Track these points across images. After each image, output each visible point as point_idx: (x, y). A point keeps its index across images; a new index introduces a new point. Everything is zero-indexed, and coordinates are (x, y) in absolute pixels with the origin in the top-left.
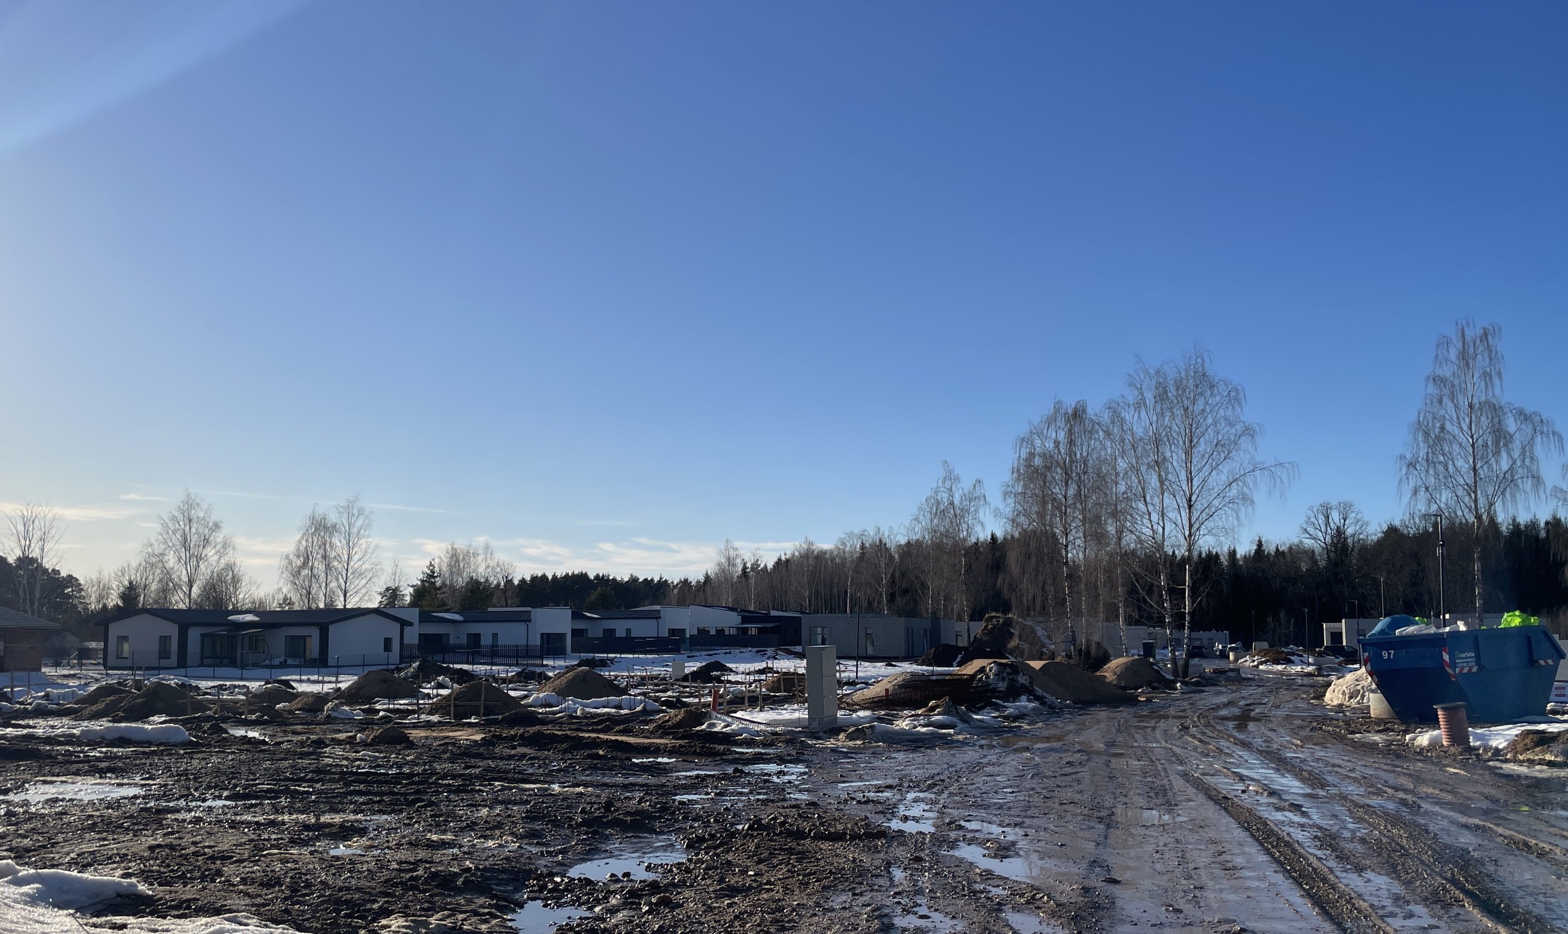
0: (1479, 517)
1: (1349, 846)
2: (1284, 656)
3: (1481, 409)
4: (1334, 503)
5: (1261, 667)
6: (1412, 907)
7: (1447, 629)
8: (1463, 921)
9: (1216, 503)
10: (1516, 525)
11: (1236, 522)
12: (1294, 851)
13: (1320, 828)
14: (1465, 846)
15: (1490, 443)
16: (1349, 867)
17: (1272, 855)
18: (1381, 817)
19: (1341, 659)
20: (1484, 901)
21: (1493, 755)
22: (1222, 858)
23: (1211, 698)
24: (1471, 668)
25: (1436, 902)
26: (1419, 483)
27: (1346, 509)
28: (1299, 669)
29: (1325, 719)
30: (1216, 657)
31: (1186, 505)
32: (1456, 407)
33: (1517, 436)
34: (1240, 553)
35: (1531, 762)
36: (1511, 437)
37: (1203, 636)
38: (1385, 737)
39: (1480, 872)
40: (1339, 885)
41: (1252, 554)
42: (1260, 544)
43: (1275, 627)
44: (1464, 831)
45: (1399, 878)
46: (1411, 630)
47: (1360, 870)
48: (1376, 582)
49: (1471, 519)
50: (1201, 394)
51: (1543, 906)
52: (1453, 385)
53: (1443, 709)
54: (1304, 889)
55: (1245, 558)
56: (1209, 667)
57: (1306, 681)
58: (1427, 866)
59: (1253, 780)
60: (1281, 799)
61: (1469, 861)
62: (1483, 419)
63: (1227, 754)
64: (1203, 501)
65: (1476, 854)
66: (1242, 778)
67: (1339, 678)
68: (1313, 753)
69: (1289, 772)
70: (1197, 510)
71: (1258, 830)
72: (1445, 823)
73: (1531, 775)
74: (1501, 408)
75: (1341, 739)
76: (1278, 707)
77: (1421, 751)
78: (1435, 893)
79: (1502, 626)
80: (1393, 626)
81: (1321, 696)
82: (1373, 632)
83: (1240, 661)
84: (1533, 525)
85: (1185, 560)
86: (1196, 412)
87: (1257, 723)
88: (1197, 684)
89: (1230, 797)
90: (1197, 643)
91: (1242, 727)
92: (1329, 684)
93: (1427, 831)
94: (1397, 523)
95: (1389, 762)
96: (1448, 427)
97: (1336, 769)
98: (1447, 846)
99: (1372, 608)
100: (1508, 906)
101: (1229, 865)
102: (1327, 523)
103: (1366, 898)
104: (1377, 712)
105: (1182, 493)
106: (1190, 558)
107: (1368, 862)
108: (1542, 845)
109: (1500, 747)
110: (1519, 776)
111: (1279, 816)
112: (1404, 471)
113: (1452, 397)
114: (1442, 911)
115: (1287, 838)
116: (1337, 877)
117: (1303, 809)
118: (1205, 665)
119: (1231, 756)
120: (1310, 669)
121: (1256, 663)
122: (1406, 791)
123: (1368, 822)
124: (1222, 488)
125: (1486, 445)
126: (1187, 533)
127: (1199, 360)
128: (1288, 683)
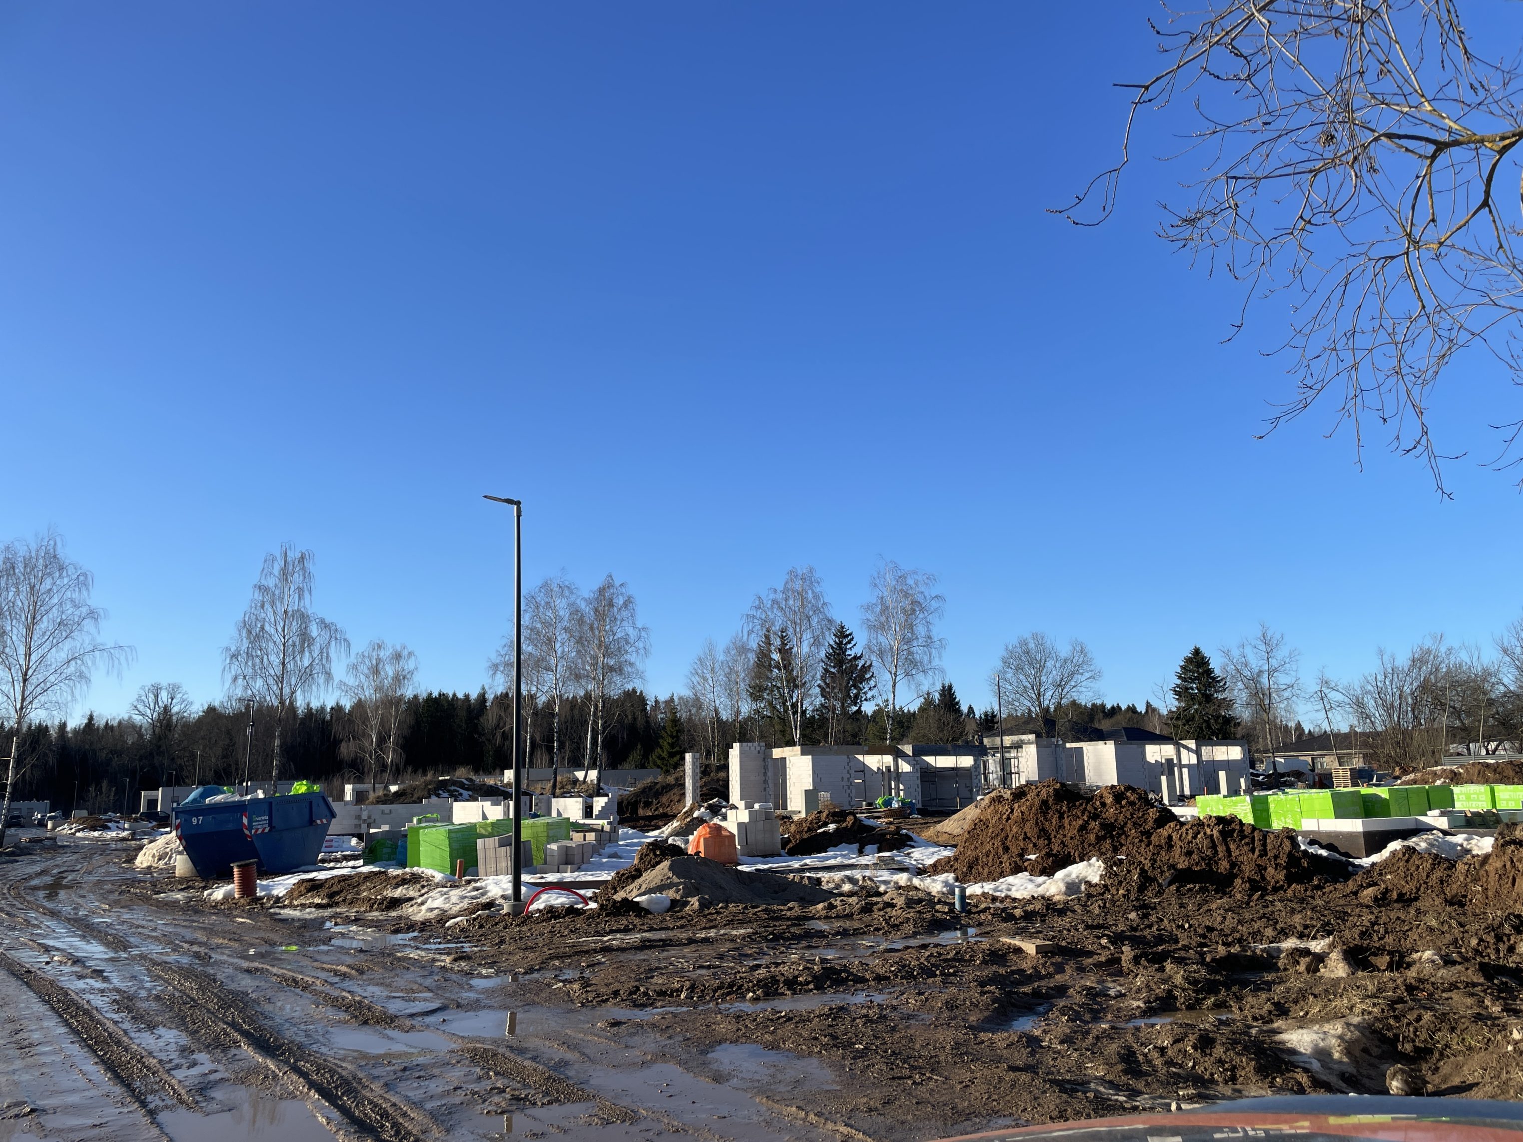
0: (282, 702)
1: (145, 1005)
2: (102, 822)
3: (293, 616)
4: (164, 684)
5: (78, 834)
6: (197, 1056)
7: (249, 797)
8: (239, 1060)
9: (52, 678)
10: (309, 709)
11: (69, 698)
12: (92, 1018)
13: (118, 991)
14: (244, 989)
15: (297, 644)
16: (143, 1026)
17: (68, 1025)
18: (175, 972)
19: (155, 823)
20: (257, 1039)
21: (275, 902)
22: (18, 1037)
23: (24, 868)
24: (264, 829)
25: (217, 1047)
26: (240, 671)
27: (173, 691)
28: (114, 834)
29: (134, 882)
30: (34, 826)
31: (21, 679)
32: (275, 613)
33: (317, 640)
34: (71, 725)
35: (303, 906)
36: (314, 640)
37: (23, 805)
38: (186, 894)
39: (256, 1012)
40: (132, 1046)
41: (82, 727)
42: (91, 718)
43: (96, 796)
44: (246, 976)
45: (186, 1030)
46: (219, 798)
47: (151, 1027)
48: (193, 756)
49: (276, 703)
50: (49, 574)
51: (303, 1034)
52: (274, 595)
53: (239, 866)
54: (98, 1056)
55: (76, 731)
56: (25, 836)
57: (120, 845)
58: (213, 1013)
59: (57, 949)
60: (84, 966)
61: (248, 1002)
62: (294, 624)
63: (34, 926)
64: (39, 676)
65: (254, 996)
66: (47, 949)
67: (150, 842)
68: (119, 916)
69: (94, 938)
70: (31, 684)
71: (59, 1001)
72: (230, 971)
73: (302, 917)
74: (308, 616)
75: (146, 899)
76: (90, 873)
77: (216, 905)
78: (217, 1037)
79: (292, 793)
80: (204, 796)
81: (131, 860)
82: (187, 801)
83: (58, 829)
84: (322, 709)
85: (12, 733)
86: (42, 591)
87: (68, 891)
88: (12, 854)
89: (33, 970)
90: (16, 813)
91: (51, 896)
92: (141, 848)
93: (215, 981)
94: (217, 704)
95: (188, 918)
96: (267, 628)
97: (139, 930)
98: (231, 992)
99: (187, 777)
100: (276, 1040)
101: (26, 1043)
102: (156, 702)
103: (155, 1054)
104: (182, 871)
105: (18, 666)
106: (18, 730)
107: (160, 1019)
108: (306, 979)
109: (280, 895)
110: (293, 919)
111: (81, 984)
112: (228, 661)
113: (273, 603)
114: (222, 1055)
115: (86, 1006)
116: (131, 1039)
117: (105, 974)
118: (20, 835)
119: (39, 927)
120: (125, 834)
121: (73, 831)
122: (200, 944)
123: (163, 979)
124: (60, 665)
125: (294, 645)
126: (19, 706)
127: (52, 542)
128: (103, 848)
